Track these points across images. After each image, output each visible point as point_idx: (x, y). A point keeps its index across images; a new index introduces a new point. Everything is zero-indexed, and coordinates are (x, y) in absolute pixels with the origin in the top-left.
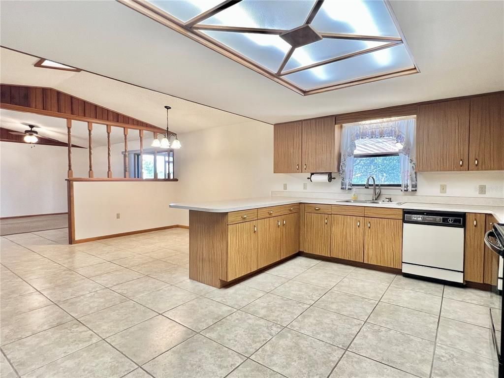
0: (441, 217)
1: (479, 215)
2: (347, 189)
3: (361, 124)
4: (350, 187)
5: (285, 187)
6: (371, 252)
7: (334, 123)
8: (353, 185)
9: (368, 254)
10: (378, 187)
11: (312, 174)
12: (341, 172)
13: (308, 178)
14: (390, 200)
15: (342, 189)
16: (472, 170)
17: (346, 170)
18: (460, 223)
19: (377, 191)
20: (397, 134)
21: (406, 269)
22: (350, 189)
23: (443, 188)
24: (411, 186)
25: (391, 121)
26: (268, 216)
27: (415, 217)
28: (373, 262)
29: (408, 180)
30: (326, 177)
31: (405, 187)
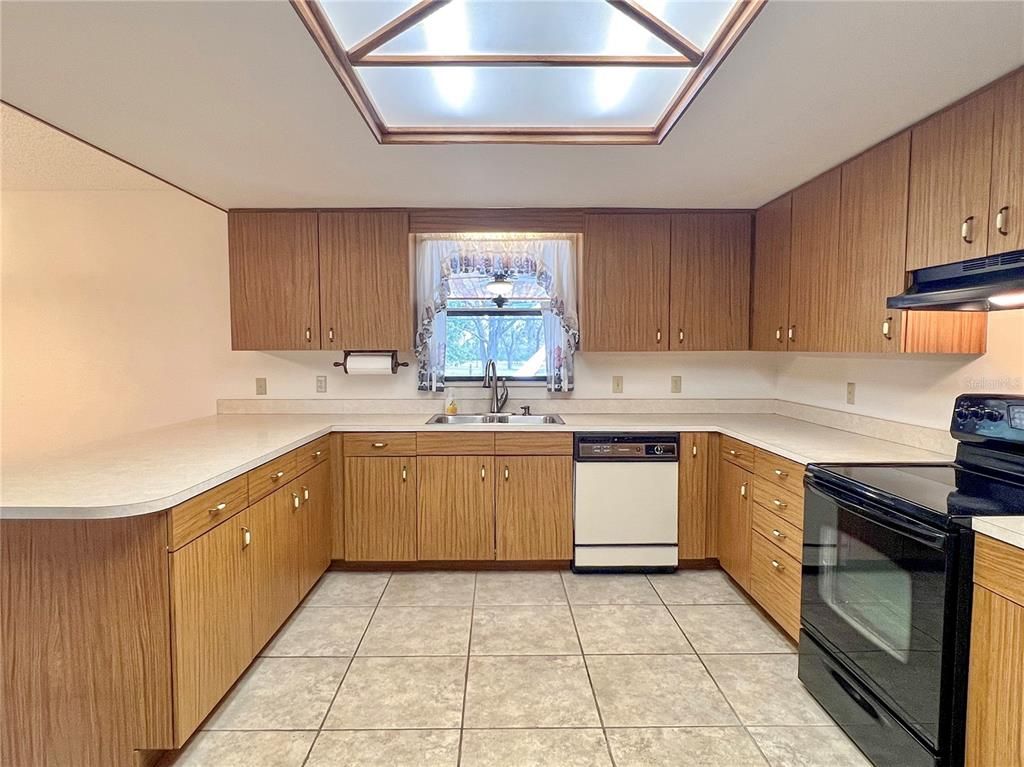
0: (643, 445)
1: (699, 435)
2: (434, 389)
3: (460, 239)
4: (440, 385)
5: (261, 386)
6: (510, 534)
7: (406, 227)
8: (448, 379)
9: (505, 539)
10: (500, 384)
11: (347, 354)
12: (420, 349)
13: (336, 364)
14: (527, 411)
15: (420, 388)
16: (675, 350)
17: (430, 346)
18: (674, 453)
19: (500, 391)
20: (538, 269)
21: (583, 558)
22: (440, 389)
23: (618, 382)
24: (566, 381)
25: (525, 240)
26: (271, 487)
27: (597, 449)
28: (516, 555)
29: (562, 369)
30: (385, 363)
31: (555, 383)
